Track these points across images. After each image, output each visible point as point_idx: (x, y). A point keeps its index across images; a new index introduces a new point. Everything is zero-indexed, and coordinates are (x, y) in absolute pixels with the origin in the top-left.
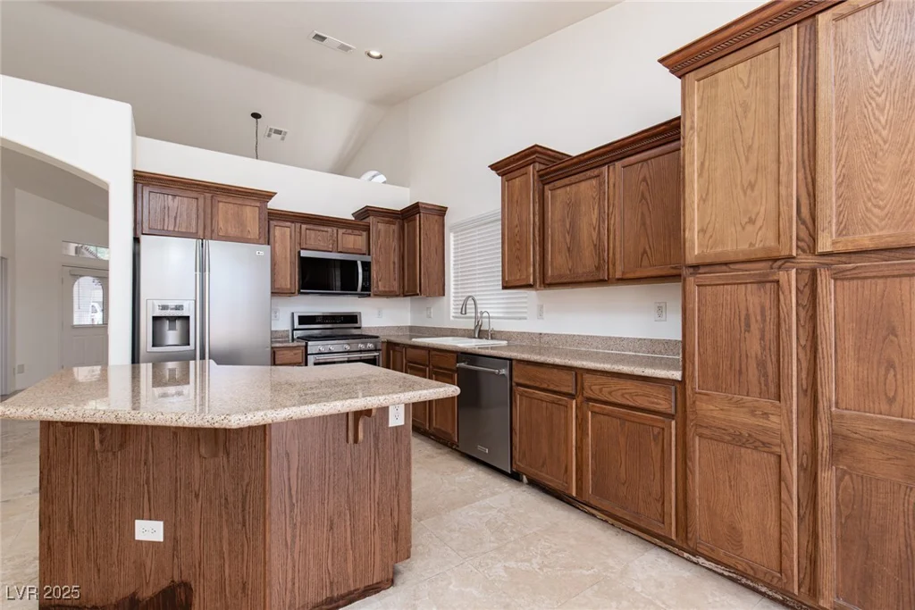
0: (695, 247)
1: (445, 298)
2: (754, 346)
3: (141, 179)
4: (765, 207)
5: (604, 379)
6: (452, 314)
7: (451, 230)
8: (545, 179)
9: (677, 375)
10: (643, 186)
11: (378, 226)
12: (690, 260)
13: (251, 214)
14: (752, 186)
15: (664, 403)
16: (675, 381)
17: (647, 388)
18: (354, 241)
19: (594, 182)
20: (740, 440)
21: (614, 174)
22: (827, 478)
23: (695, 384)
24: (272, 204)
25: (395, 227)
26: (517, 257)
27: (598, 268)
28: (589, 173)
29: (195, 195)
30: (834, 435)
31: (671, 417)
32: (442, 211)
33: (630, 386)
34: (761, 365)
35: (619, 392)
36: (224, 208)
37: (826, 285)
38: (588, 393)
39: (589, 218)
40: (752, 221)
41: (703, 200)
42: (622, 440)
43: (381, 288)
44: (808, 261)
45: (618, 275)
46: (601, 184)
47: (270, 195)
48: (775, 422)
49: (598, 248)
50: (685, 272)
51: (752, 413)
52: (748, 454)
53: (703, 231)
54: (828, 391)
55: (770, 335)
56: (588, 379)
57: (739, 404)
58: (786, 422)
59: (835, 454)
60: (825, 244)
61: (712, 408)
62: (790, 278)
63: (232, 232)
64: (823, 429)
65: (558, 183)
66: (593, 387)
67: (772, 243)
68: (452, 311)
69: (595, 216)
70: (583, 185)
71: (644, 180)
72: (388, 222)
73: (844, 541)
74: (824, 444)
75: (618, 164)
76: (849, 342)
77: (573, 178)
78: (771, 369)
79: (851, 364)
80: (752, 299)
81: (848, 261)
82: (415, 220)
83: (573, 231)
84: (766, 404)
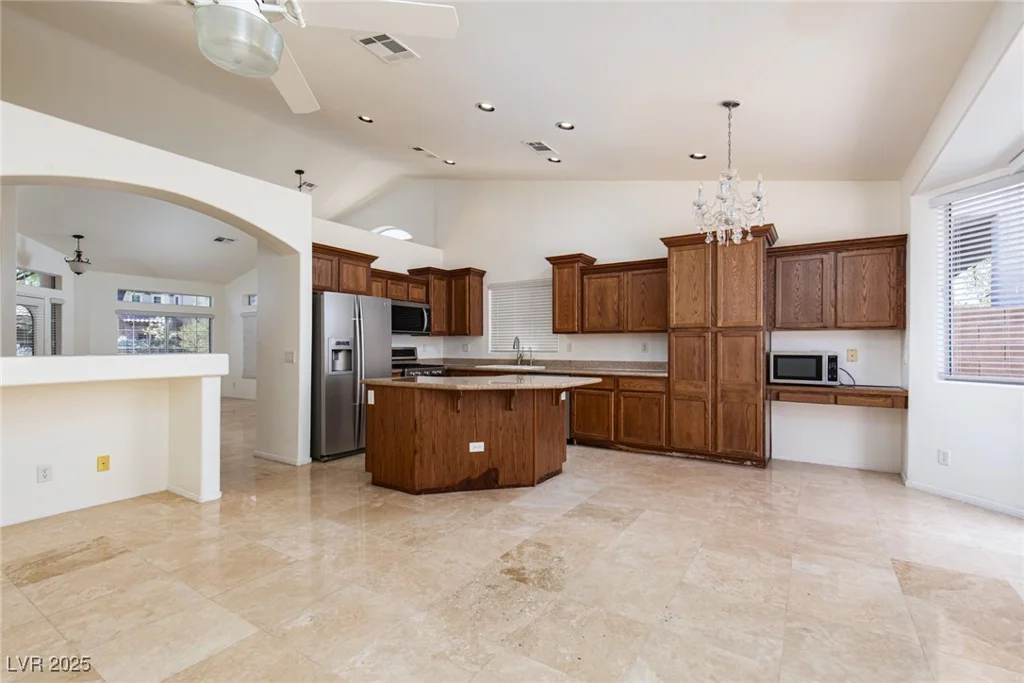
0: (674, 321)
1: (483, 337)
2: (696, 361)
3: (317, 249)
4: (700, 308)
5: (631, 380)
6: (490, 349)
7: (489, 288)
8: (583, 272)
9: (666, 375)
10: (643, 286)
11: (434, 282)
12: (672, 326)
13: (362, 272)
14: (696, 299)
15: (661, 387)
16: (665, 378)
17: (651, 382)
18: (418, 293)
19: (616, 279)
20: (691, 398)
21: (627, 277)
22: (720, 406)
23: (673, 378)
24: (374, 265)
25: (444, 283)
26: (566, 315)
27: (618, 324)
28: (613, 274)
29: (330, 257)
30: (723, 391)
31: (663, 393)
32: (482, 274)
33: (644, 382)
34: (699, 369)
35: (638, 386)
36: (347, 268)
37: (720, 338)
38: (621, 387)
39: (612, 298)
40: (696, 312)
41: (677, 301)
42: (640, 408)
43: (436, 330)
44: (714, 329)
45: (630, 329)
46: (619, 281)
47: (374, 258)
48: (704, 389)
49: (618, 314)
50: (670, 331)
51: (696, 387)
52: (694, 404)
53: (677, 314)
54: (721, 376)
55: (702, 356)
56: (621, 381)
57: (691, 384)
58: (707, 389)
59: (722, 397)
60: (720, 324)
61: (680, 387)
62: (709, 336)
63: (352, 286)
64: (719, 389)
65: (594, 276)
66: (624, 385)
67: (702, 321)
68: (490, 346)
69: (616, 297)
70: (609, 280)
71: (644, 283)
72: (440, 279)
73: (725, 427)
74: (719, 395)
75: (630, 273)
76: (726, 359)
77: (603, 275)
78: (702, 369)
79: (726, 366)
80: (696, 342)
81: (727, 331)
82: (464, 279)
83: (602, 303)
84: (700, 383)
